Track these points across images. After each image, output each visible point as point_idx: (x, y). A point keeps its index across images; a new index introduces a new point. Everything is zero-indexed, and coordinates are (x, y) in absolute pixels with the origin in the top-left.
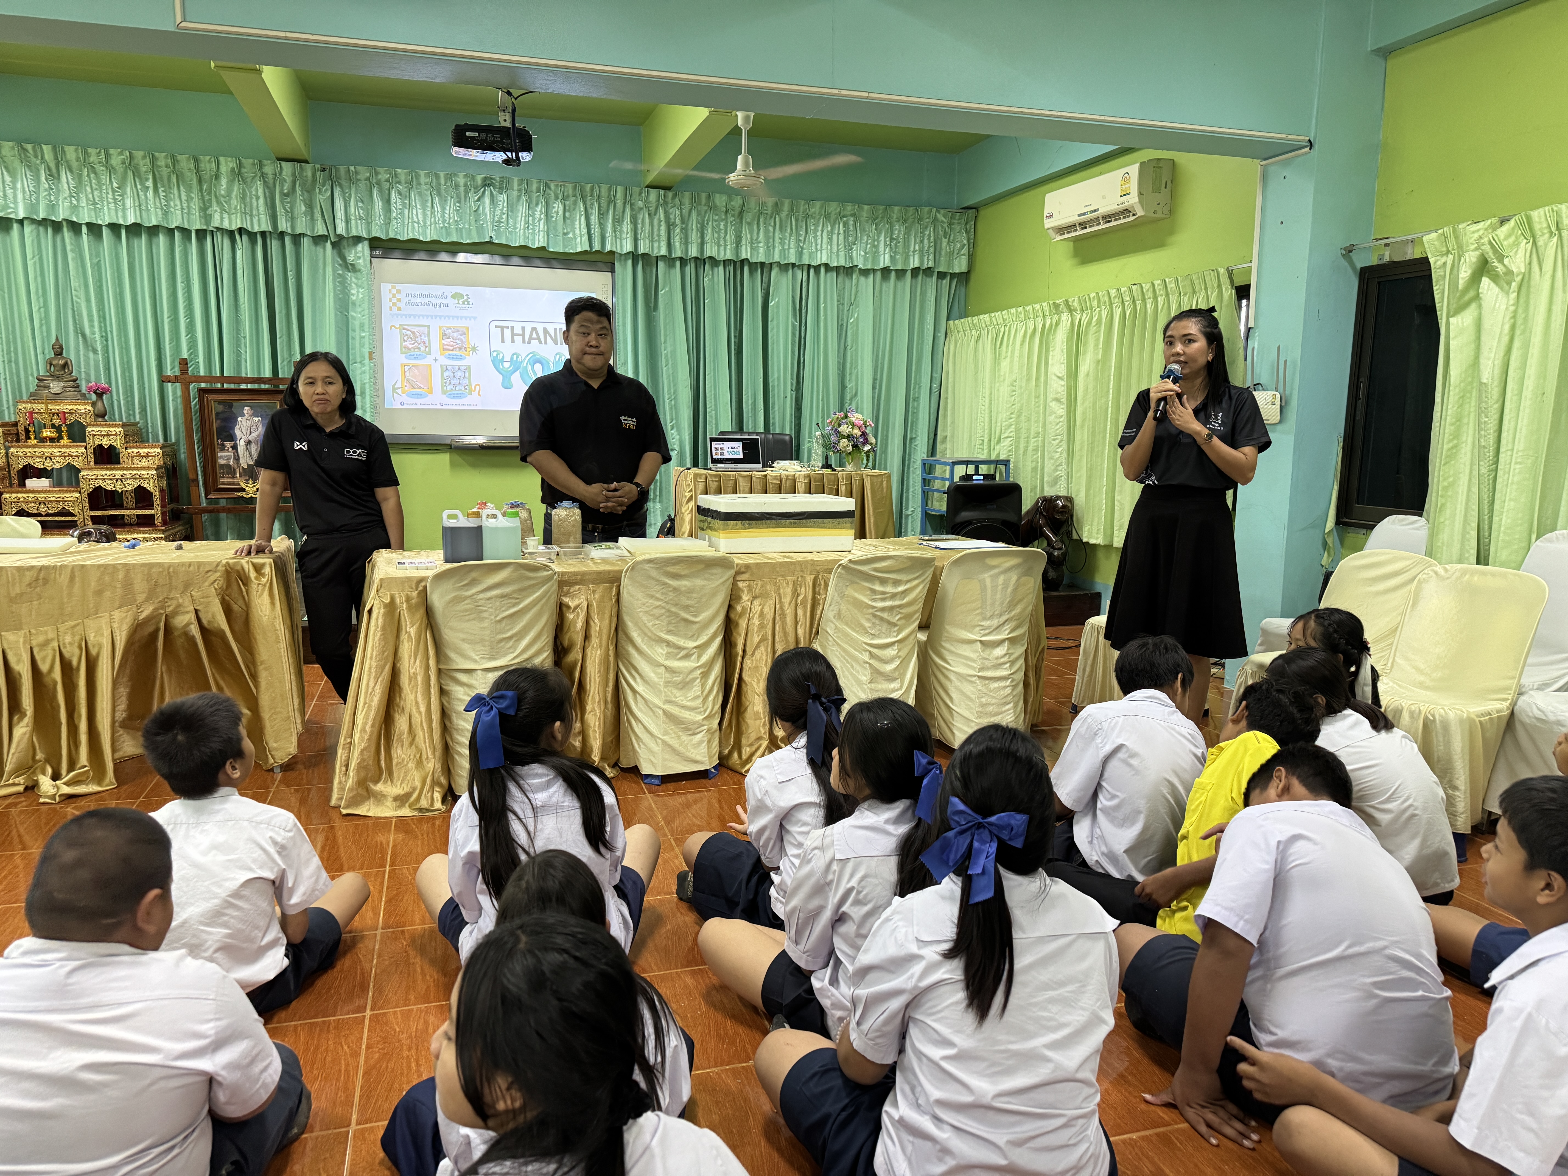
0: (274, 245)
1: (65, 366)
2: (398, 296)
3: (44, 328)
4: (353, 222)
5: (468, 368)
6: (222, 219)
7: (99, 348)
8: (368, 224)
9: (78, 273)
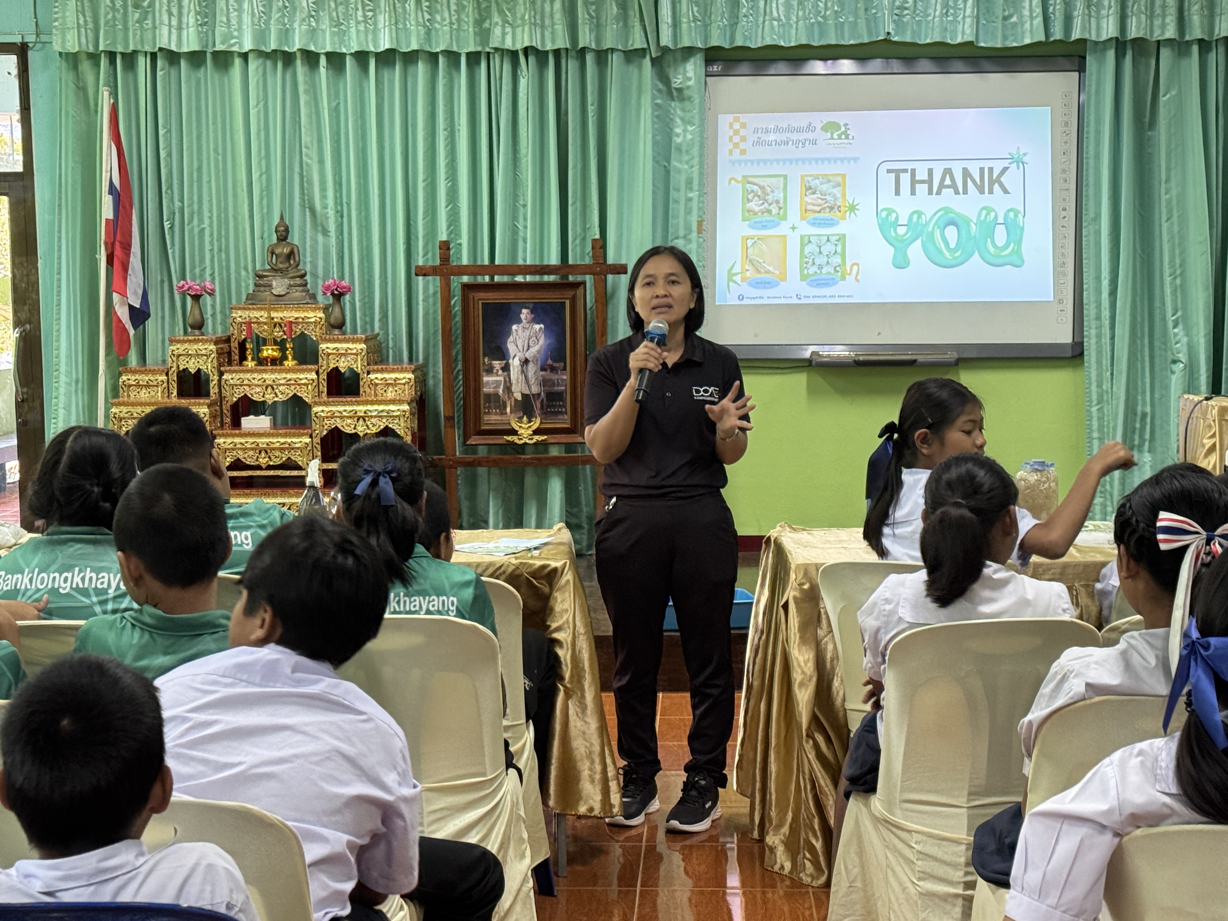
0: (571, 66)
1: (290, 255)
2: (743, 132)
3: (265, 202)
4: (684, 26)
5: (842, 238)
6: (504, 34)
7: (332, 227)
8: (706, 26)
9: (311, 123)
